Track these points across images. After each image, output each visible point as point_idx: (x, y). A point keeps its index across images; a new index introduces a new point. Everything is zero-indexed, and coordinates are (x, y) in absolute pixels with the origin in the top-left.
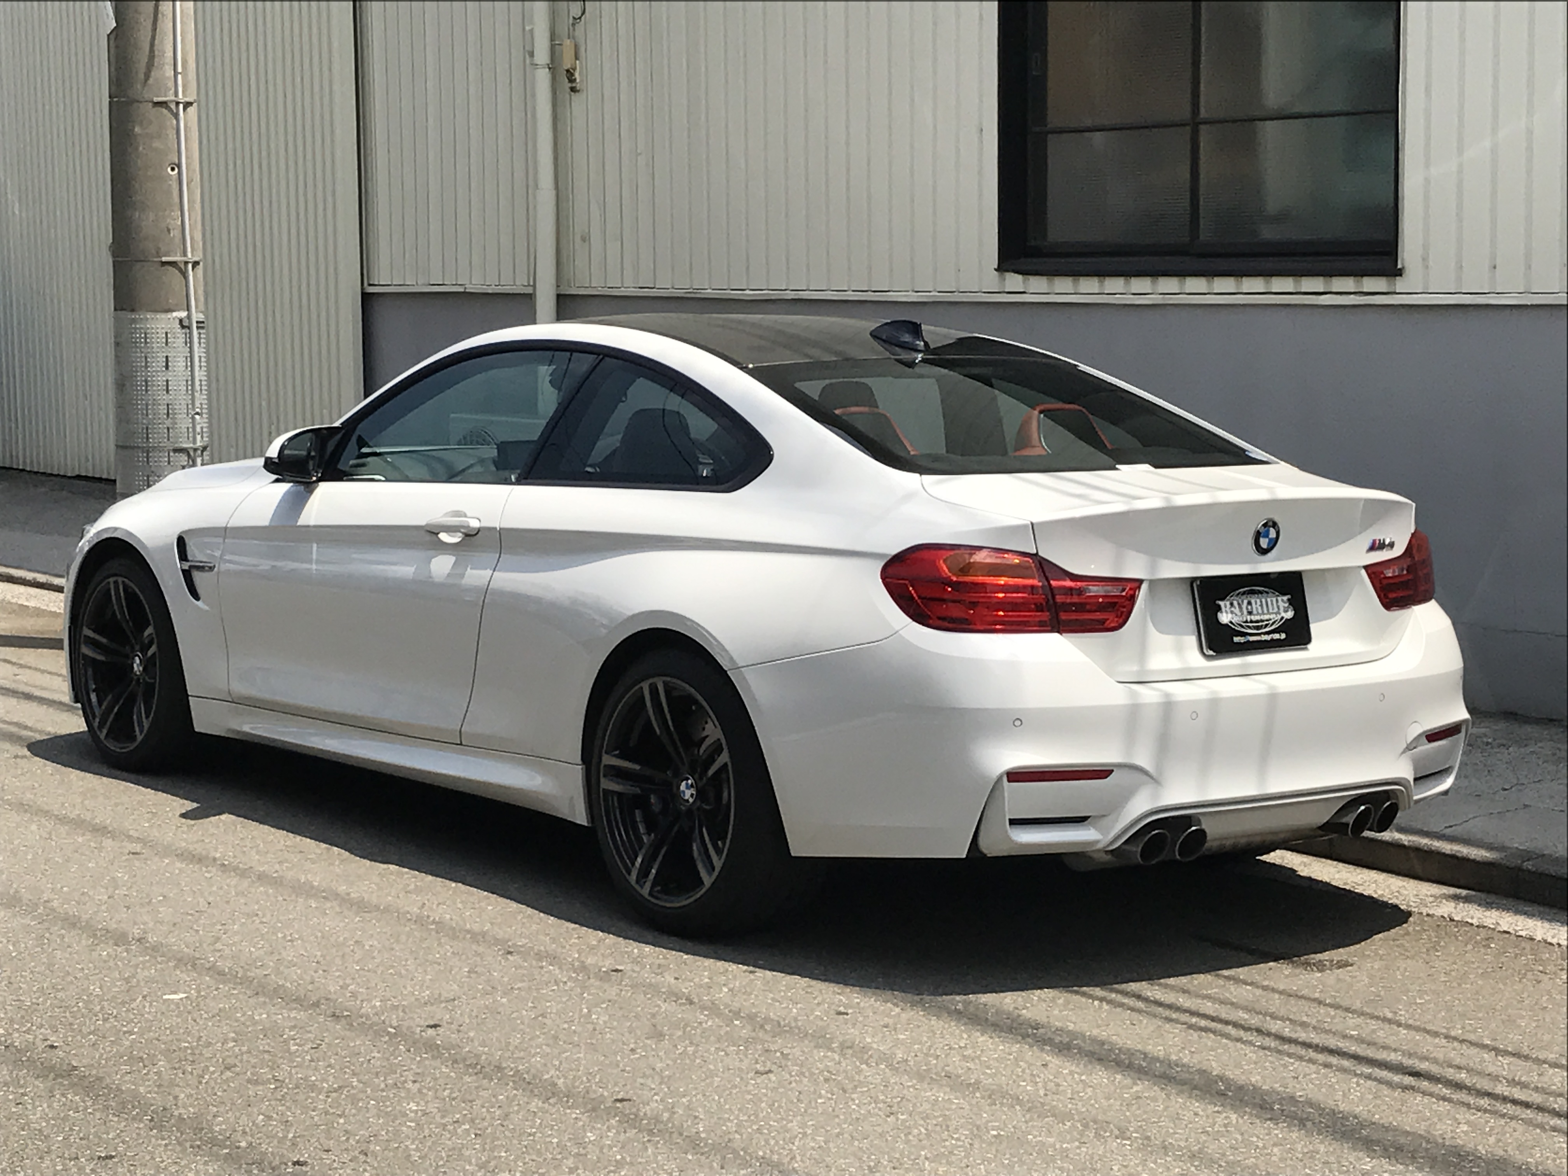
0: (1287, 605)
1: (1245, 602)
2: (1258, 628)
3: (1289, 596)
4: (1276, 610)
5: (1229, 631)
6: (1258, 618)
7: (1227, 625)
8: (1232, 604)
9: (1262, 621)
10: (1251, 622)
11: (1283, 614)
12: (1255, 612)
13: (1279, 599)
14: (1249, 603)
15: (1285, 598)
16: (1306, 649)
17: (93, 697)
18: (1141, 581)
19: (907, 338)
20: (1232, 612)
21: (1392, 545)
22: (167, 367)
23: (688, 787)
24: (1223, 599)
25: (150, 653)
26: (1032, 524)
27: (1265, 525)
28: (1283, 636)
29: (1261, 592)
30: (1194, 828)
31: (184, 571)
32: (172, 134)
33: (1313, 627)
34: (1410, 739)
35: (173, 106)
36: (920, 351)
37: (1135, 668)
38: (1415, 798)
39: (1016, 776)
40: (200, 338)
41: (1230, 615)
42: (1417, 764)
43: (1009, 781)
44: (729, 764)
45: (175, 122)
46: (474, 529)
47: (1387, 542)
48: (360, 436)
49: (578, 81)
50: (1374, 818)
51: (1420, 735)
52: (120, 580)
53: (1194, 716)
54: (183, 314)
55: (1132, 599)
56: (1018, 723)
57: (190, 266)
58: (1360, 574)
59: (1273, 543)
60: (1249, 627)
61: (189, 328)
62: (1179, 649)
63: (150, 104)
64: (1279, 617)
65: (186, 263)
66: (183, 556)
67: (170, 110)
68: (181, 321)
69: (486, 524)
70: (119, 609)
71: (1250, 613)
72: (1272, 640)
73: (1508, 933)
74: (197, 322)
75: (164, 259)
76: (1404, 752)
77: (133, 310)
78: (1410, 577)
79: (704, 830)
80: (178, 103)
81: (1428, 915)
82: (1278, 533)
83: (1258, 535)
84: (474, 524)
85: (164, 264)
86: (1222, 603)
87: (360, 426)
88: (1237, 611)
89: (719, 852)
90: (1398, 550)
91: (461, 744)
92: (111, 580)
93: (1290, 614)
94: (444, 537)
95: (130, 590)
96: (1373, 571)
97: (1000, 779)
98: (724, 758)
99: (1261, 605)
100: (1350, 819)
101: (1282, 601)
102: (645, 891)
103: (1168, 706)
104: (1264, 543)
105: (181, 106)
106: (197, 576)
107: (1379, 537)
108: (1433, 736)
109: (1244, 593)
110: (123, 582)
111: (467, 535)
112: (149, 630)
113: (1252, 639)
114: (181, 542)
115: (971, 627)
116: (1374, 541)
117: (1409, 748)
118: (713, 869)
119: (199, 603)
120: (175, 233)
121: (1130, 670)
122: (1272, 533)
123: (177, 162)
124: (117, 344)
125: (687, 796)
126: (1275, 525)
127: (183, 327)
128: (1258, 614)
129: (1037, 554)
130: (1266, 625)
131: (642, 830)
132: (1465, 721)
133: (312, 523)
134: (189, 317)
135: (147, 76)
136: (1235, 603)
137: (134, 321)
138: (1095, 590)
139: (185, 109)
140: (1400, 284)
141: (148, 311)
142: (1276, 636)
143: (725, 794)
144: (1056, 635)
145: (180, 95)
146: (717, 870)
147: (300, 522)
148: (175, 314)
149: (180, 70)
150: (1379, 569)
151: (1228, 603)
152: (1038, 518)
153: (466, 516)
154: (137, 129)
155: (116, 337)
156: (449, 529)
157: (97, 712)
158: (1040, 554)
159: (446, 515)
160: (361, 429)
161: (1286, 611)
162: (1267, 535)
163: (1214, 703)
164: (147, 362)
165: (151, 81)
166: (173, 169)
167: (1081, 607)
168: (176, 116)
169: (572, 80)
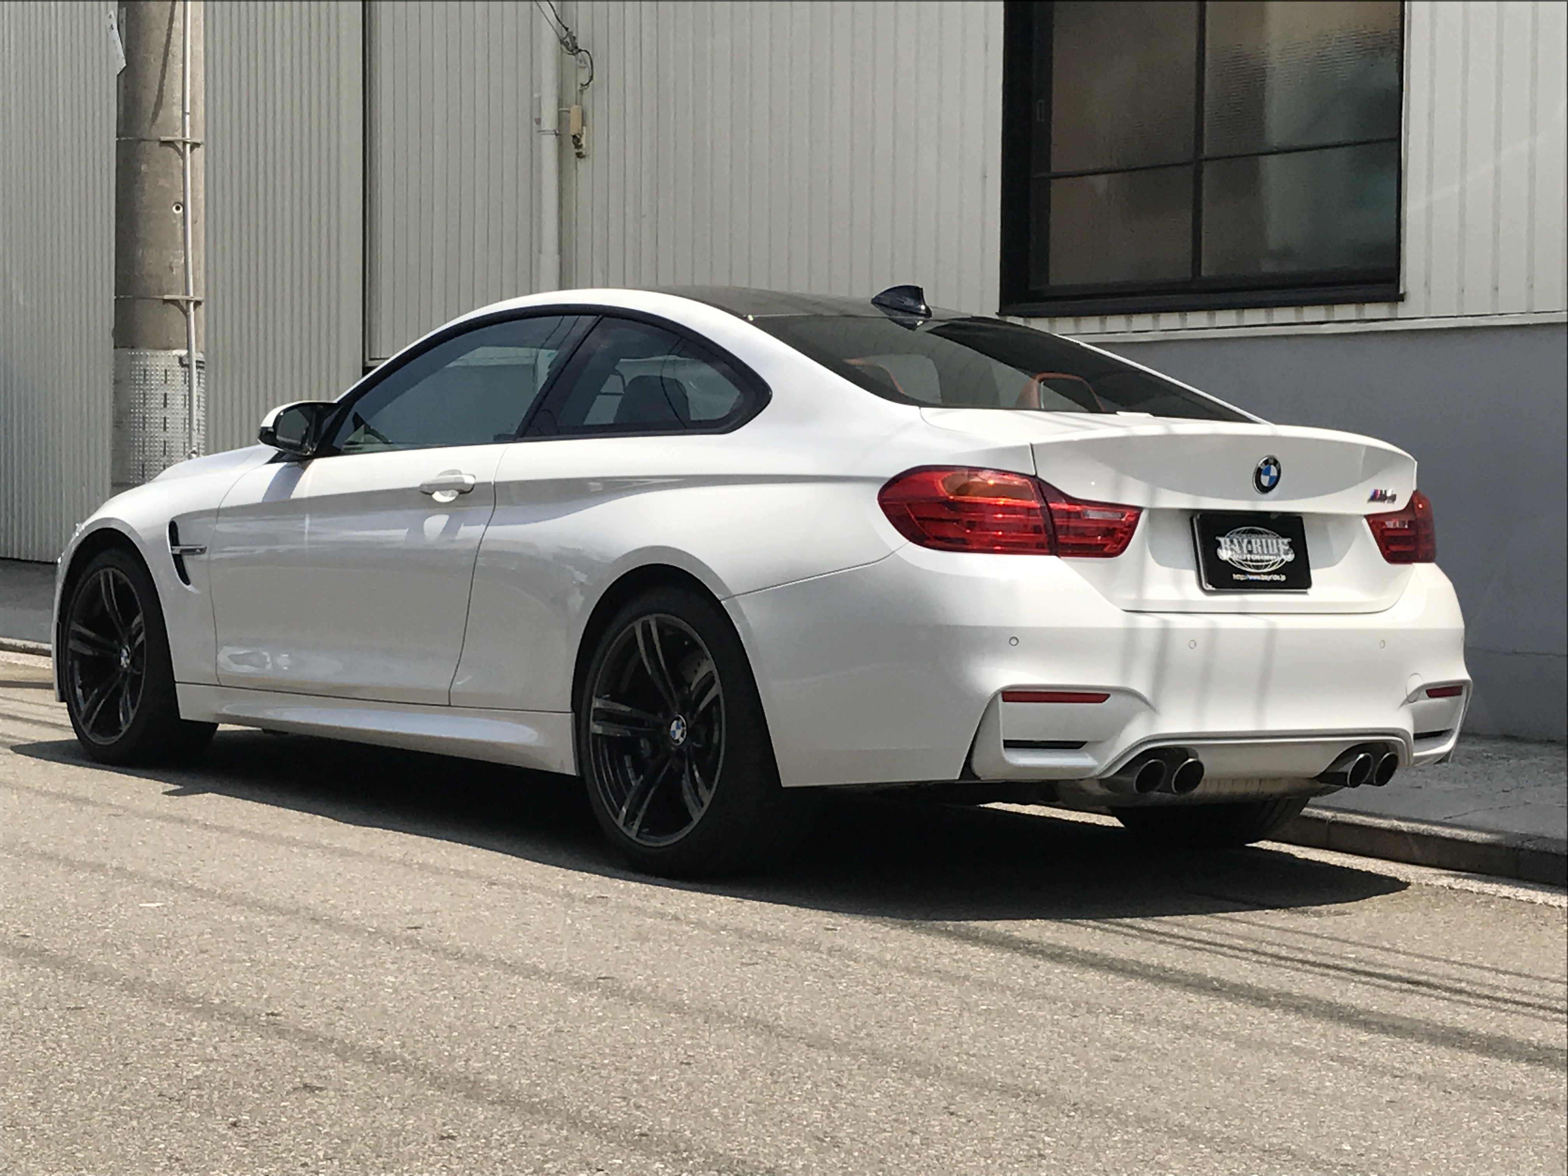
0: (1287, 548)
1: (1246, 541)
2: (1257, 567)
3: (1289, 540)
4: (1276, 551)
5: (1228, 567)
6: (1258, 557)
7: (1226, 562)
8: (1232, 542)
9: (1262, 561)
10: (1251, 561)
11: (1283, 557)
12: (1255, 551)
13: (1280, 541)
14: (1249, 542)
15: (1286, 541)
16: (1305, 593)
17: (79, 691)
18: (1140, 509)
19: (909, 302)
20: (1232, 550)
21: (1393, 498)
22: (165, 405)
23: (678, 728)
24: (1223, 535)
25: (137, 643)
26: (1032, 445)
27: (1266, 462)
28: (1283, 578)
29: (1261, 533)
30: (1190, 760)
31: (174, 556)
32: (178, 173)
33: (1314, 573)
34: (1411, 690)
35: (180, 146)
36: (922, 315)
37: (1133, 596)
38: (1415, 754)
39: (1012, 695)
40: (199, 378)
41: (1230, 552)
42: (1417, 718)
43: (1004, 700)
44: (721, 697)
45: (181, 161)
46: (468, 485)
47: (1389, 494)
48: (356, 414)
49: (584, 146)
50: (1373, 769)
51: (1419, 690)
52: (110, 571)
53: (1192, 645)
54: (184, 353)
55: (1132, 527)
56: (1014, 642)
57: (192, 305)
58: (1362, 525)
59: (1274, 482)
60: (1249, 566)
61: (188, 366)
62: (1178, 582)
63: (158, 144)
64: (1279, 559)
65: (188, 302)
66: (174, 541)
67: (177, 150)
68: (181, 359)
69: (481, 479)
70: (109, 602)
71: (1250, 552)
72: (1272, 581)
73: (1508, 898)
74: (197, 362)
75: (166, 297)
76: (1402, 705)
77: (133, 347)
78: (1413, 533)
79: (694, 767)
80: (185, 143)
81: (1427, 885)
82: (1279, 472)
83: (1259, 472)
84: (470, 480)
85: (166, 301)
86: (1222, 540)
87: (357, 404)
88: (1237, 548)
89: (709, 787)
90: (1401, 504)
91: (449, 705)
92: (101, 572)
93: (1290, 557)
94: (438, 496)
95: (120, 583)
96: (1375, 521)
97: (995, 696)
98: (716, 690)
99: (1261, 546)
100: (1348, 768)
101: (1283, 543)
102: (632, 835)
103: (1165, 634)
104: (1265, 480)
105: (188, 146)
106: (189, 562)
107: (1381, 487)
108: (1434, 691)
109: (1244, 532)
110: (114, 575)
111: (462, 492)
112: (138, 620)
113: (1251, 577)
114: (173, 526)
115: (970, 547)
116: (1376, 492)
117: (1410, 700)
118: (702, 804)
119: (189, 587)
120: (178, 272)
121: (1129, 597)
122: (1274, 472)
123: (182, 200)
124: (116, 382)
125: (678, 736)
126: (1276, 462)
127: (183, 365)
128: (1258, 554)
129: (1035, 476)
130: (1266, 566)
131: (631, 775)
132: (1465, 682)
133: (305, 495)
134: (189, 355)
135: (156, 114)
136: (1235, 541)
137: (133, 358)
138: (1093, 514)
139: (192, 149)
140: (1402, 310)
141: (149, 348)
142: (1276, 577)
143: (716, 733)
144: (1054, 558)
145: (188, 136)
146: (707, 804)
147: (292, 497)
148: (175, 352)
149: (188, 110)
150: (1381, 519)
151: (1228, 540)
152: (1038, 440)
153: (460, 473)
154: (144, 168)
155: (115, 374)
156: (443, 487)
157: (83, 707)
158: (1040, 476)
159: (441, 474)
160: (357, 407)
161: (1286, 553)
162: (1267, 472)
163: (1213, 633)
164: (145, 399)
165: (159, 120)
166: (178, 208)
167: (1081, 533)
168: (183, 156)
169: (578, 145)
